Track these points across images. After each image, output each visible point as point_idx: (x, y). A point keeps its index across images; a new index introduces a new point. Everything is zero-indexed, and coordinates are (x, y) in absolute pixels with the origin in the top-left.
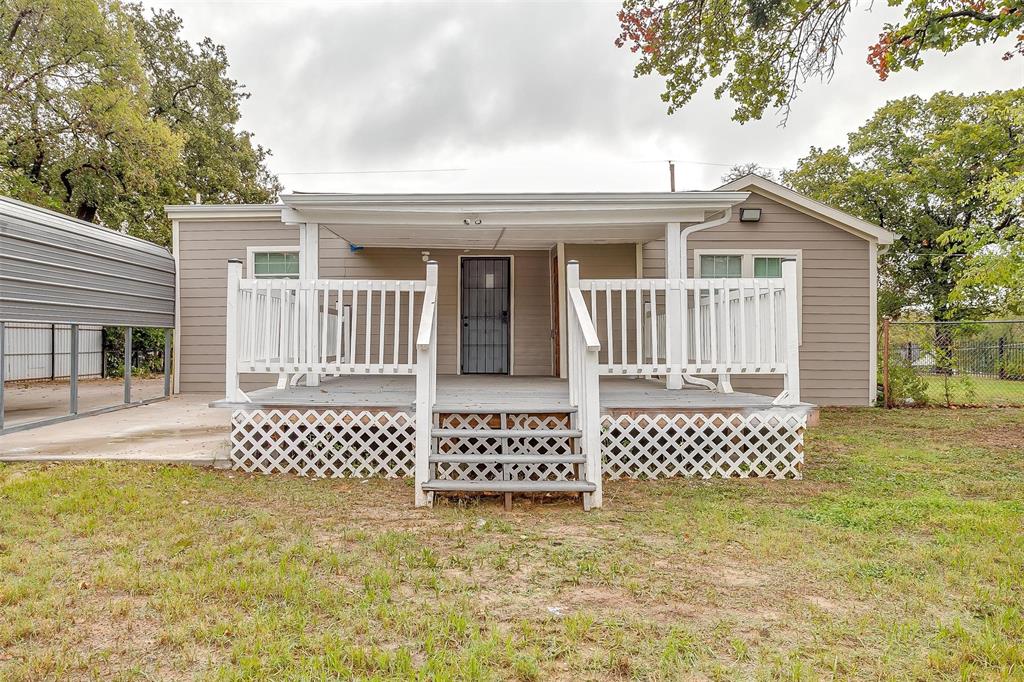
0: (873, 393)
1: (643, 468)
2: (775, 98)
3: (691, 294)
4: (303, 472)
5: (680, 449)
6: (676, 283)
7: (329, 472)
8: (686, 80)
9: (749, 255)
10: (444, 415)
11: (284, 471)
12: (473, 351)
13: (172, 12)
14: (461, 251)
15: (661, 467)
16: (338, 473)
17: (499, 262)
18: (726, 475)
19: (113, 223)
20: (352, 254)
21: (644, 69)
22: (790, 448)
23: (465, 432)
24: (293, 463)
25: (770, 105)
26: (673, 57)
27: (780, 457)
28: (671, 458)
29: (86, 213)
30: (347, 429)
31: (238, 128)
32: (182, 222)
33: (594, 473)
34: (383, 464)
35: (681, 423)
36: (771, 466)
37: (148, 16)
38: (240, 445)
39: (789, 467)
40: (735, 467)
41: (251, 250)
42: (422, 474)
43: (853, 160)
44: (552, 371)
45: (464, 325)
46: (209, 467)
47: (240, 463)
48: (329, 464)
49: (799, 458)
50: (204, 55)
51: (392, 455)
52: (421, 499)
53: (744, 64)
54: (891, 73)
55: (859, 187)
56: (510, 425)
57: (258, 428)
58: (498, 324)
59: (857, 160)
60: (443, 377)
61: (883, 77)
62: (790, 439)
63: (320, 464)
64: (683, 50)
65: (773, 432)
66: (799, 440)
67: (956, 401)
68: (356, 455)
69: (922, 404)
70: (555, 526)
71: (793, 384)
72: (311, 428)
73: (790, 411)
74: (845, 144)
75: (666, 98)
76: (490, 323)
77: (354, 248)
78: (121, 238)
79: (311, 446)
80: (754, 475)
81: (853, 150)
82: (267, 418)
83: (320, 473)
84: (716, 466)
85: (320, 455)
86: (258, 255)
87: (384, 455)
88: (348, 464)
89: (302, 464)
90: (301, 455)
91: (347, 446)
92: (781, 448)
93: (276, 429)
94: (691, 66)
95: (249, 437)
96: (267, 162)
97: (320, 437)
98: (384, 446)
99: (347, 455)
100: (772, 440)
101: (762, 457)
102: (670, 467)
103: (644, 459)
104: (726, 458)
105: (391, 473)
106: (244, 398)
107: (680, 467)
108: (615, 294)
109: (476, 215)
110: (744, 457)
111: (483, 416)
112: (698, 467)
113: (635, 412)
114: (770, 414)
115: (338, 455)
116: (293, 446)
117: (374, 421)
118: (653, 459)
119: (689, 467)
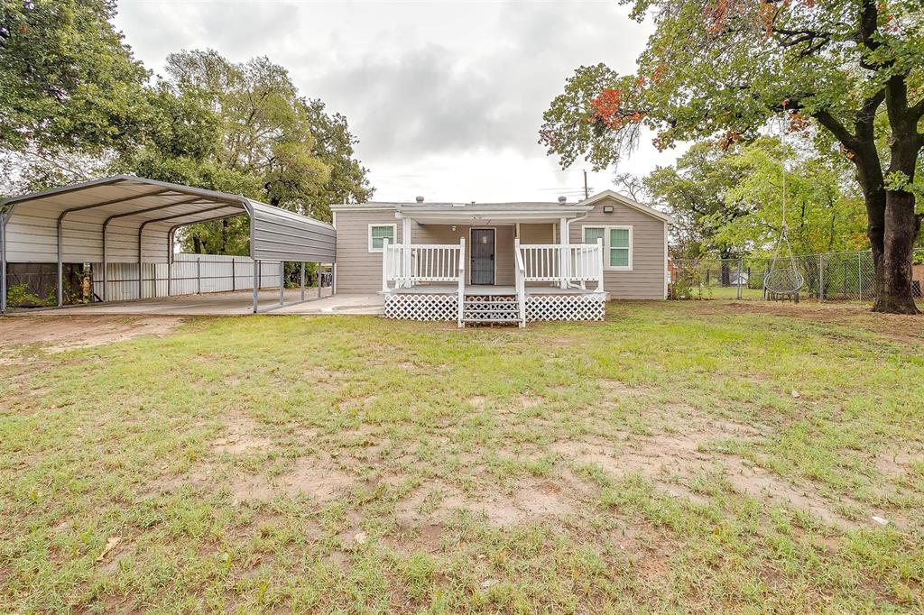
0: (666, 294)
1: (544, 316)
2: (612, 160)
3: (573, 250)
4: (413, 319)
5: (558, 310)
6: (565, 246)
7: (423, 319)
8: (570, 156)
9: (608, 228)
10: (468, 296)
11: (406, 318)
12: (477, 273)
13: (319, 100)
14: (471, 226)
15: (551, 316)
16: (426, 319)
17: (489, 231)
18: (575, 319)
19: (293, 209)
20: (417, 227)
21: (550, 152)
22: (600, 309)
23: (475, 302)
24: (409, 315)
25: (610, 163)
26: (564, 147)
27: (596, 312)
28: (554, 313)
29: (275, 203)
30: (430, 302)
31: (352, 157)
32: (337, 212)
33: (523, 315)
34: (444, 316)
35: (558, 300)
36: (592, 316)
37: (308, 104)
38: (388, 309)
39: (599, 316)
40: (579, 316)
41: (370, 226)
42: (460, 316)
43: (678, 173)
44: (511, 283)
45: (473, 261)
46: (377, 316)
47: (389, 315)
48: (423, 315)
49: (603, 312)
50: (336, 122)
51: (447, 312)
52: (460, 325)
53: (597, 147)
54: (663, 150)
55: (681, 187)
56: (493, 300)
57: (395, 302)
58: (489, 261)
59: (681, 173)
60: (466, 285)
61: (661, 151)
62: (600, 306)
63: (419, 316)
64: (568, 144)
65: (593, 303)
66: (603, 306)
68: (433, 312)
69: (688, 298)
70: (512, 333)
71: (601, 284)
72: (416, 302)
73: (600, 295)
74: (675, 164)
75: (561, 164)
76: (485, 261)
77: (419, 225)
78: (298, 217)
79: (416, 309)
80: (586, 319)
81: (679, 168)
82: (399, 298)
83: (420, 319)
84: (572, 316)
85: (419, 312)
86: (373, 228)
87: (444, 312)
88: (430, 316)
89: (412, 315)
90: (413, 312)
91: (430, 308)
92: (596, 309)
93: (402, 302)
94: (571, 151)
95: (392, 305)
96: (367, 176)
97: (419, 305)
98: (444, 309)
99: (430, 312)
100: (593, 306)
101: (589, 312)
102: (554, 316)
103: (544, 313)
104: (575, 312)
105: (447, 319)
106: (389, 290)
107: (558, 316)
108: (534, 250)
109: (479, 215)
110: (582, 313)
111: (482, 297)
112: (565, 316)
113: (541, 295)
114: (592, 296)
115: (426, 312)
116: (409, 309)
117: (440, 299)
118: (547, 313)
119: (561, 316)
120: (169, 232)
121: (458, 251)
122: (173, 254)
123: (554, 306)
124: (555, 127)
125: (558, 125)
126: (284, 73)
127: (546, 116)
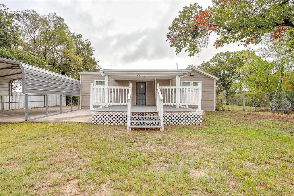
0: (215, 109)
1: (171, 123)
2: (196, 52)
3: (181, 89)
4: (105, 124)
5: (179, 119)
6: (178, 87)
7: (111, 124)
8: (180, 48)
9: (192, 82)
10: (133, 113)
11: (102, 124)
12: (139, 100)
13: (80, 34)
14: (136, 81)
15: (175, 123)
17: (144, 83)
18: (187, 124)
19: (68, 75)
21: (171, 46)
22: (199, 119)
23: (137, 116)
24: (103, 122)
26: (177, 44)
27: (197, 121)
28: (177, 121)
29: (63, 73)
30: (114, 116)
31: (93, 57)
32: (82, 75)
33: (162, 124)
34: (121, 122)
35: (179, 114)
36: (196, 122)
37: (76, 35)
38: (93, 119)
39: (199, 123)
40: (189, 123)
41: (95, 81)
42: (129, 124)
43: (211, 64)
44: (154, 104)
45: (137, 95)
46: (87, 123)
47: (93, 122)
49: (201, 121)
50: (86, 43)
51: (123, 121)
52: (128, 129)
53: (191, 45)
55: (212, 69)
56: (146, 115)
57: (97, 116)
58: (144, 95)
59: (212, 64)
60: (133, 105)
62: (199, 117)
63: (109, 123)
64: (179, 42)
66: (201, 117)
67: (230, 110)
68: (116, 121)
69: (224, 110)
70: (155, 134)
71: (200, 107)
72: (107, 116)
73: (199, 112)
74: (209, 61)
75: (176, 51)
76: (142, 95)
77: (115, 80)
78: (70, 78)
79: (107, 119)
80: (192, 124)
81: (211, 62)
82: (98, 114)
84: (185, 123)
85: (109, 121)
86: (96, 81)
87: (121, 121)
88: (114, 122)
89: (105, 122)
90: (105, 121)
91: (114, 119)
92: (197, 119)
93: (100, 115)
94: (180, 45)
95: (95, 117)
96: (98, 63)
97: (109, 117)
98: (121, 119)
99: (114, 121)
100: (196, 117)
101: (194, 121)
102: (177, 123)
103: (172, 121)
104: (187, 121)
105: (123, 124)
106: (94, 109)
107: (178, 123)
108: (166, 89)
109: (139, 74)
110: (191, 121)
111: (140, 113)
112: (182, 123)
113: (170, 112)
114: (196, 112)
115: (112, 121)
116: (103, 119)
117: (119, 114)
118: (173, 121)
119: (180, 123)
120: (10, 83)
121: (128, 90)
122: (12, 92)
123: (177, 118)
124: (174, 34)
125: (175, 33)
126: (63, 20)
127: (170, 29)
